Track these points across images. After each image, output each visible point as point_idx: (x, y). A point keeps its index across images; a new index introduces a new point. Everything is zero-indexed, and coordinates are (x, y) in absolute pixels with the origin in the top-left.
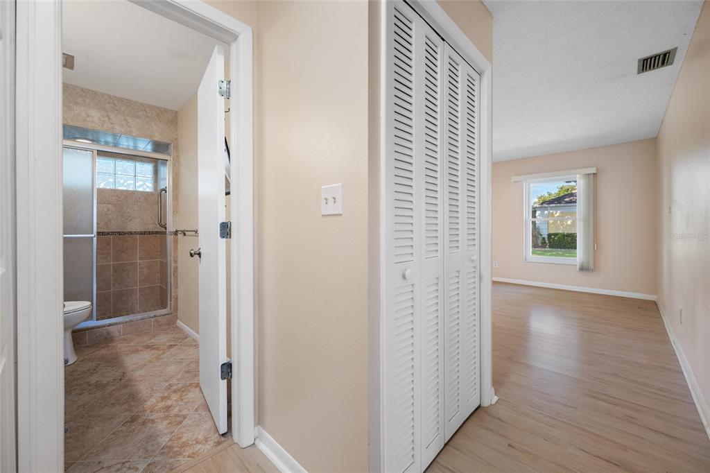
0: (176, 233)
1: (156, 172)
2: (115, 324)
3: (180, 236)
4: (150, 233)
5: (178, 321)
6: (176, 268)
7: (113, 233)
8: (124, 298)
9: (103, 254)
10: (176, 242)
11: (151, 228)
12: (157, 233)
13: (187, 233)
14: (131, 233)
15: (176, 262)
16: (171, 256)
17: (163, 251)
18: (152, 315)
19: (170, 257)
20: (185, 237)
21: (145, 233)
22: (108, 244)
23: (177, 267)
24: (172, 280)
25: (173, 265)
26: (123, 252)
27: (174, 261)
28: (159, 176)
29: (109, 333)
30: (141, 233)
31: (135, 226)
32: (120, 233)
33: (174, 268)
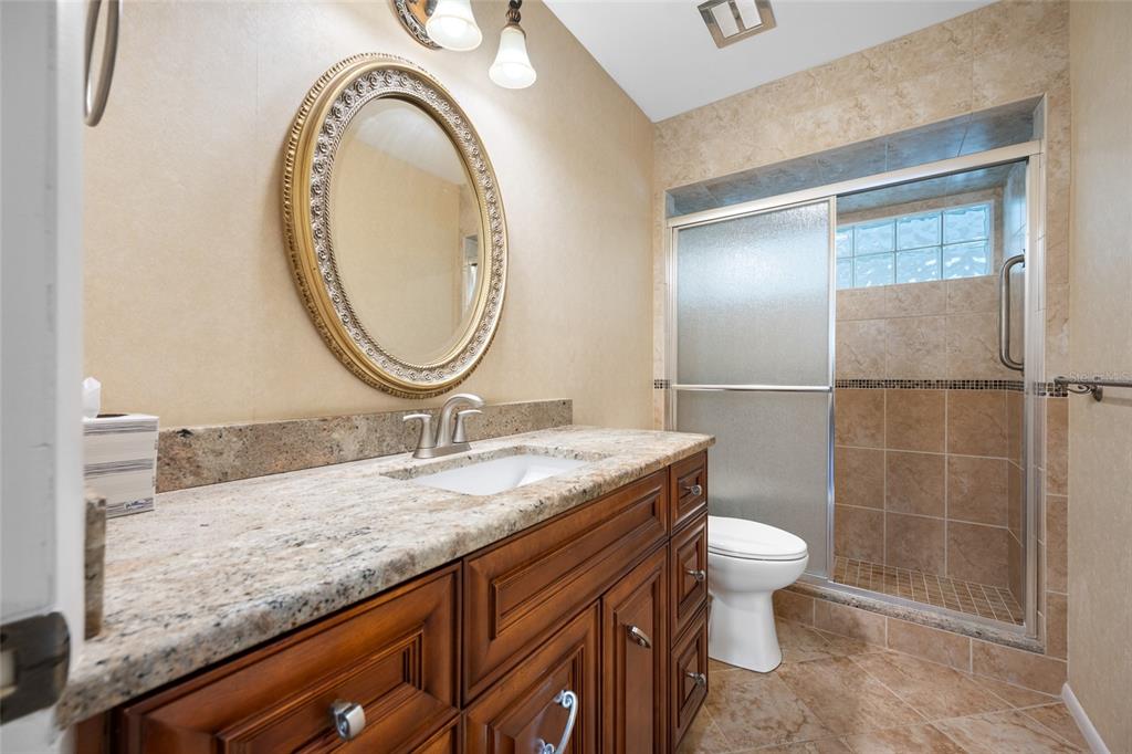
0: (1060, 388)
1: (999, 221)
2: (871, 608)
3: (1077, 402)
4: (978, 385)
5: (1066, 686)
6: (1060, 508)
7: (889, 383)
8: (911, 536)
9: (867, 428)
10: (1061, 419)
11: (983, 371)
12: (999, 384)
13: (1107, 391)
14: (928, 384)
15: (1059, 484)
16: (1038, 462)
17: (1014, 436)
18: (973, 626)
19: (1040, 464)
20: (1098, 405)
21: (964, 384)
22: (878, 407)
23: (1064, 503)
24: (1044, 543)
25: (1046, 493)
26: (910, 427)
27: (1053, 480)
28: (1006, 228)
29: (857, 624)
30: (954, 385)
31: (940, 367)
32: (903, 384)
33: (1052, 507)
